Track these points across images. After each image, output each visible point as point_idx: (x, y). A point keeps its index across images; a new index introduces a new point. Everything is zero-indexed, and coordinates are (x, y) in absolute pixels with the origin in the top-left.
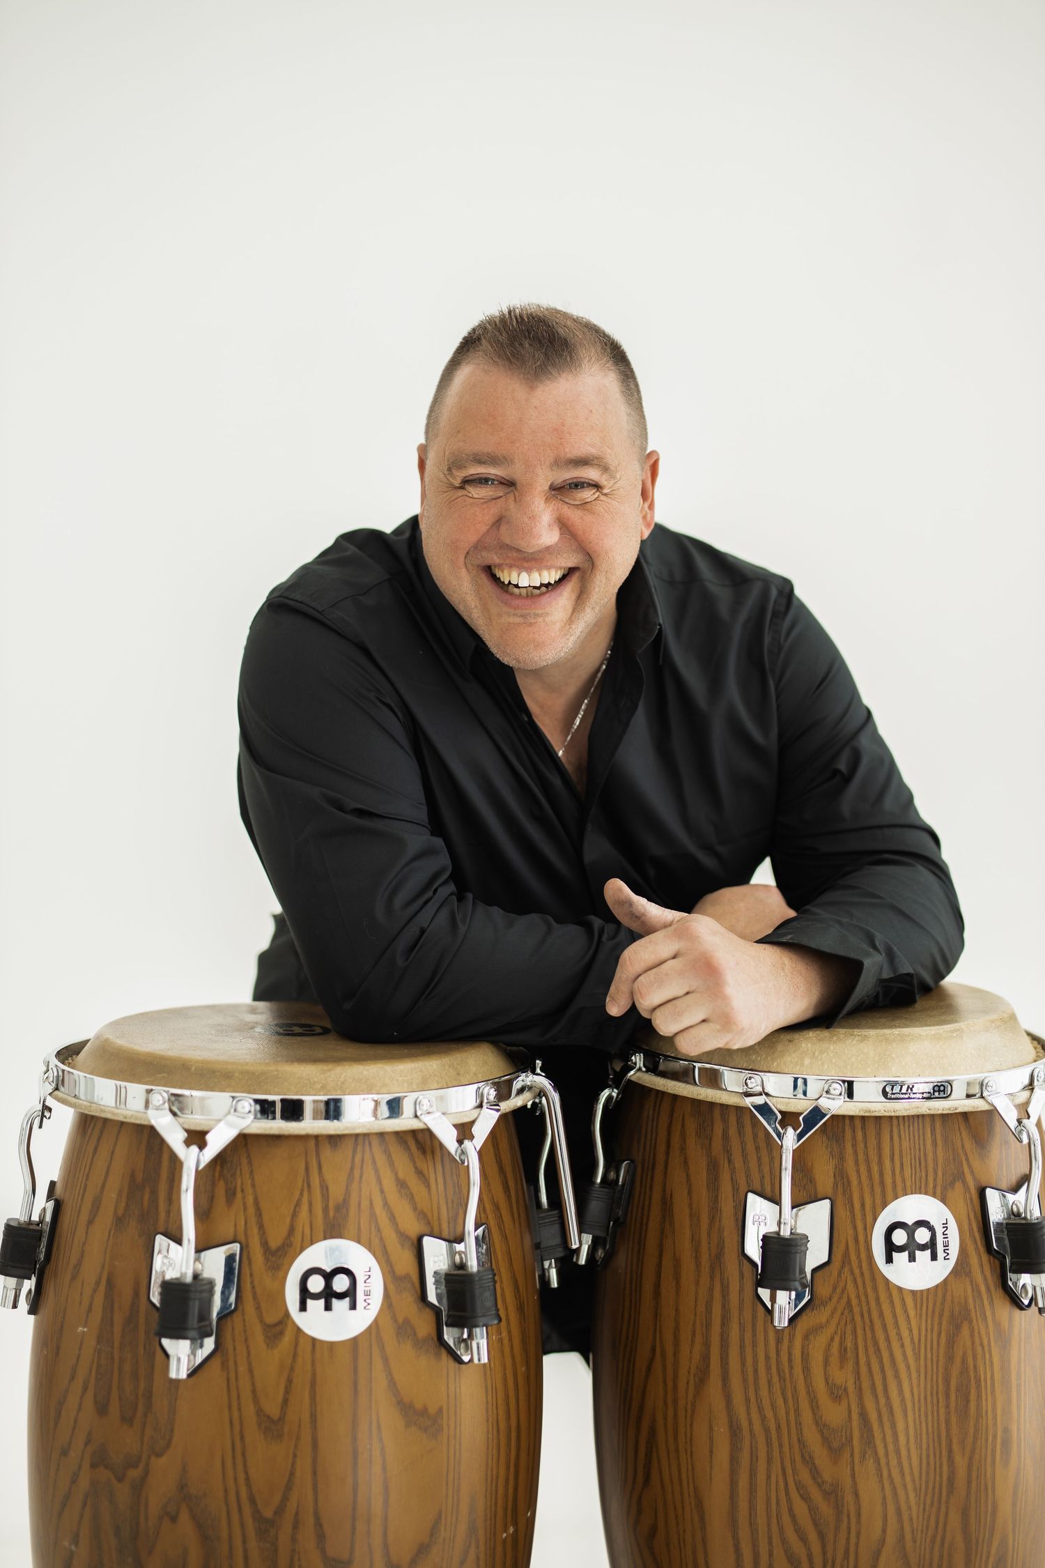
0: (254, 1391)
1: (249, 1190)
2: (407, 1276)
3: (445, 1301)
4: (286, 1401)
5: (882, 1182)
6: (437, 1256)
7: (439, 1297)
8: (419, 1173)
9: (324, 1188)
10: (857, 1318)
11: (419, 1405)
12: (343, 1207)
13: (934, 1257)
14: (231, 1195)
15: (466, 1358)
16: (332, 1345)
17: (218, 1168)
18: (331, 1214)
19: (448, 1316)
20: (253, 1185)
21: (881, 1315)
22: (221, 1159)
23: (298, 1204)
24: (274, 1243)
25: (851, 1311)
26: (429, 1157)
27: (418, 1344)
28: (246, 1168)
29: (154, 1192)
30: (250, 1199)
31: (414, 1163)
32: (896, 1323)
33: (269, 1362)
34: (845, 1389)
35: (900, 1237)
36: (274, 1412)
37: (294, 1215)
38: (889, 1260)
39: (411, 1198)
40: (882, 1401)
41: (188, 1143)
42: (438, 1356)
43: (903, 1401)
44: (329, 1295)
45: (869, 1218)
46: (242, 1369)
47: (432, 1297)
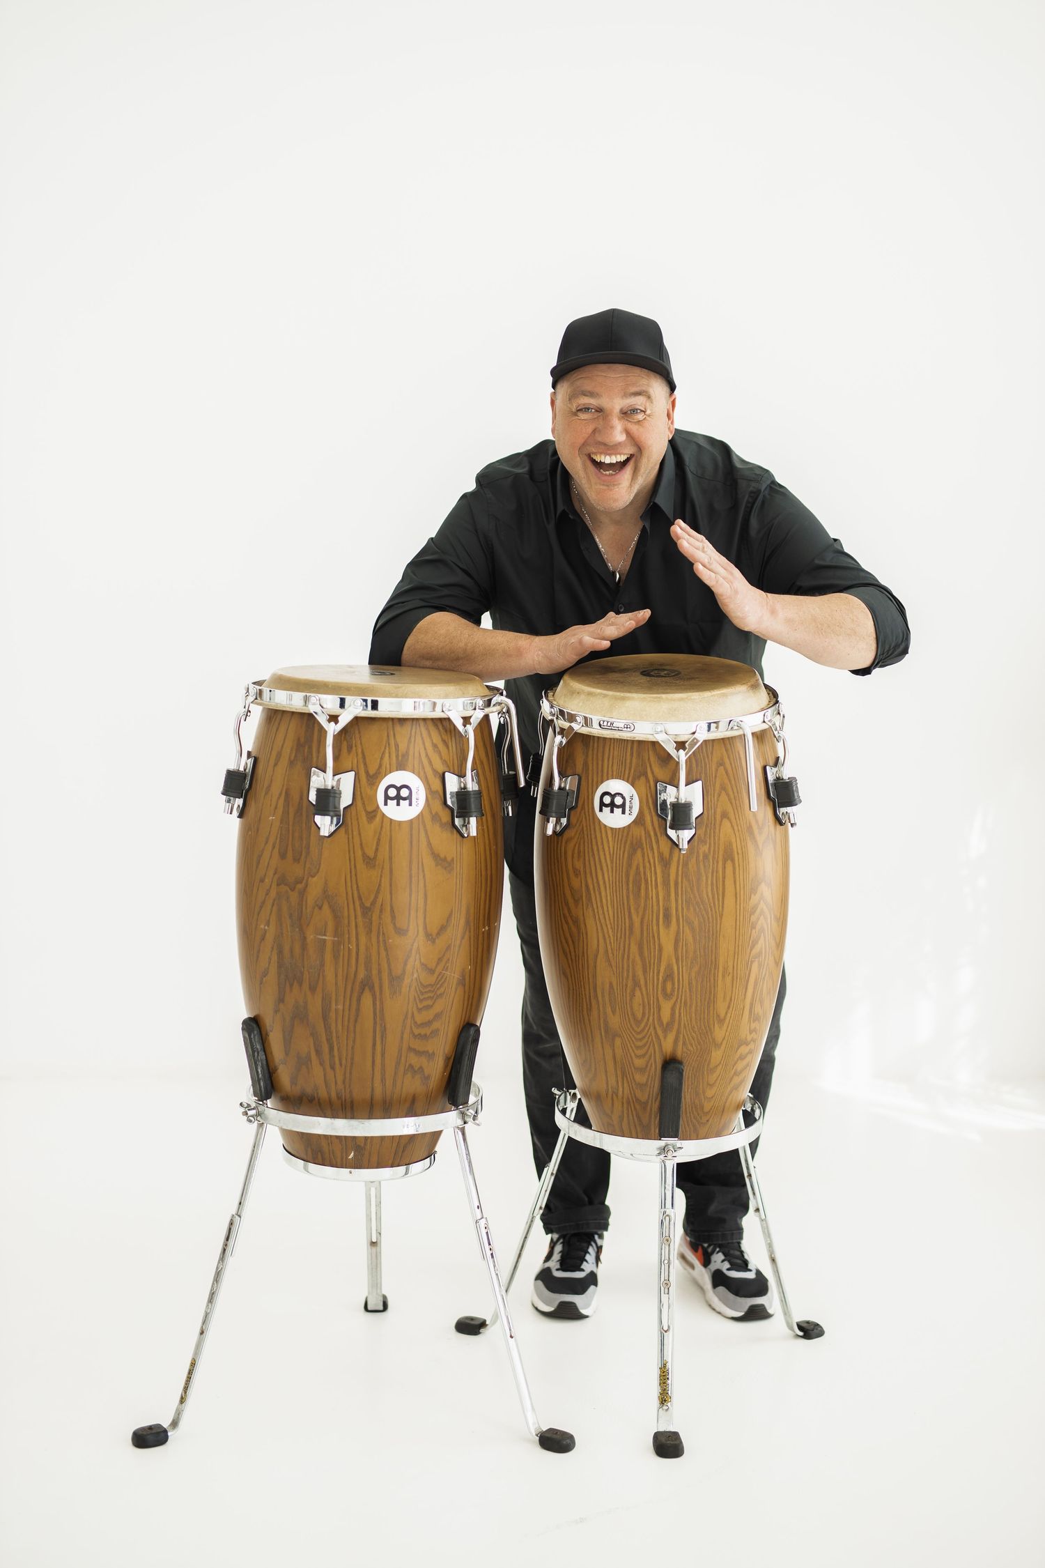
0: (361, 844)
1: (359, 746)
2: (437, 791)
3: (456, 805)
4: (377, 850)
5: (602, 771)
6: (452, 783)
7: (452, 802)
8: (444, 742)
9: (397, 746)
10: (586, 836)
11: (442, 856)
12: (406, 755)
13: (623, 812)
14: (350, 748)
15: (466, 835)
16: (400, 823)
17: (343, 735)
18: (400, 758)
19: (457, 813)
20: (361, 743)
21: (596, 837)
22: (344, 731)
23: (384, 753)
24: (372, 772)
25: (583, 833)
26: (449, 733)
27: (442, 825)
28: (357, 736)
29: (310, 747)
30: (360, 751)
31: (441, 736)
32: (602, 844)
33: (369, 830)
34: (580, 871)
35: (607, 800)
36: (371, 854)
37: (382, 758)
38: (601, 810)
39: (440, 753)
40: (595, 881)
41: (329, 721)
42: (452, 833)
43: (604, 882)
44: (398, 798)
45: (594, 789)
46: (356, 833)
47: (449, 802)
